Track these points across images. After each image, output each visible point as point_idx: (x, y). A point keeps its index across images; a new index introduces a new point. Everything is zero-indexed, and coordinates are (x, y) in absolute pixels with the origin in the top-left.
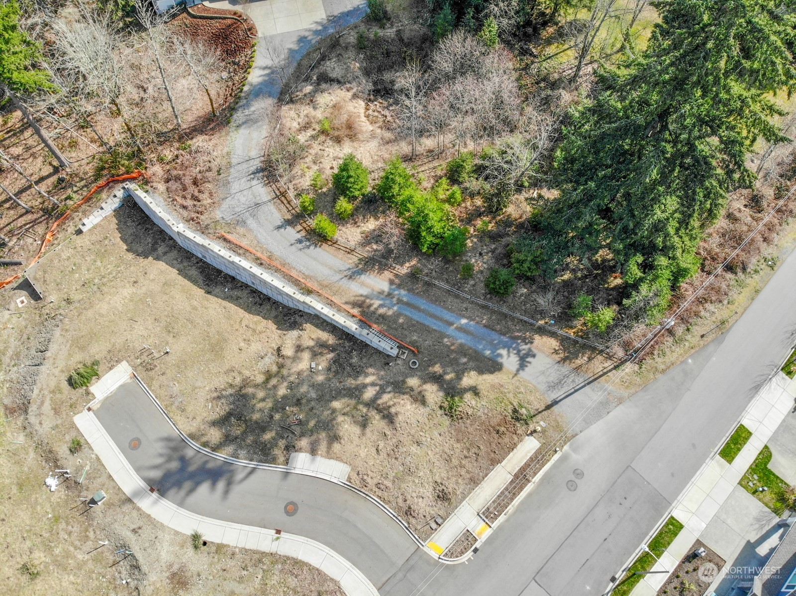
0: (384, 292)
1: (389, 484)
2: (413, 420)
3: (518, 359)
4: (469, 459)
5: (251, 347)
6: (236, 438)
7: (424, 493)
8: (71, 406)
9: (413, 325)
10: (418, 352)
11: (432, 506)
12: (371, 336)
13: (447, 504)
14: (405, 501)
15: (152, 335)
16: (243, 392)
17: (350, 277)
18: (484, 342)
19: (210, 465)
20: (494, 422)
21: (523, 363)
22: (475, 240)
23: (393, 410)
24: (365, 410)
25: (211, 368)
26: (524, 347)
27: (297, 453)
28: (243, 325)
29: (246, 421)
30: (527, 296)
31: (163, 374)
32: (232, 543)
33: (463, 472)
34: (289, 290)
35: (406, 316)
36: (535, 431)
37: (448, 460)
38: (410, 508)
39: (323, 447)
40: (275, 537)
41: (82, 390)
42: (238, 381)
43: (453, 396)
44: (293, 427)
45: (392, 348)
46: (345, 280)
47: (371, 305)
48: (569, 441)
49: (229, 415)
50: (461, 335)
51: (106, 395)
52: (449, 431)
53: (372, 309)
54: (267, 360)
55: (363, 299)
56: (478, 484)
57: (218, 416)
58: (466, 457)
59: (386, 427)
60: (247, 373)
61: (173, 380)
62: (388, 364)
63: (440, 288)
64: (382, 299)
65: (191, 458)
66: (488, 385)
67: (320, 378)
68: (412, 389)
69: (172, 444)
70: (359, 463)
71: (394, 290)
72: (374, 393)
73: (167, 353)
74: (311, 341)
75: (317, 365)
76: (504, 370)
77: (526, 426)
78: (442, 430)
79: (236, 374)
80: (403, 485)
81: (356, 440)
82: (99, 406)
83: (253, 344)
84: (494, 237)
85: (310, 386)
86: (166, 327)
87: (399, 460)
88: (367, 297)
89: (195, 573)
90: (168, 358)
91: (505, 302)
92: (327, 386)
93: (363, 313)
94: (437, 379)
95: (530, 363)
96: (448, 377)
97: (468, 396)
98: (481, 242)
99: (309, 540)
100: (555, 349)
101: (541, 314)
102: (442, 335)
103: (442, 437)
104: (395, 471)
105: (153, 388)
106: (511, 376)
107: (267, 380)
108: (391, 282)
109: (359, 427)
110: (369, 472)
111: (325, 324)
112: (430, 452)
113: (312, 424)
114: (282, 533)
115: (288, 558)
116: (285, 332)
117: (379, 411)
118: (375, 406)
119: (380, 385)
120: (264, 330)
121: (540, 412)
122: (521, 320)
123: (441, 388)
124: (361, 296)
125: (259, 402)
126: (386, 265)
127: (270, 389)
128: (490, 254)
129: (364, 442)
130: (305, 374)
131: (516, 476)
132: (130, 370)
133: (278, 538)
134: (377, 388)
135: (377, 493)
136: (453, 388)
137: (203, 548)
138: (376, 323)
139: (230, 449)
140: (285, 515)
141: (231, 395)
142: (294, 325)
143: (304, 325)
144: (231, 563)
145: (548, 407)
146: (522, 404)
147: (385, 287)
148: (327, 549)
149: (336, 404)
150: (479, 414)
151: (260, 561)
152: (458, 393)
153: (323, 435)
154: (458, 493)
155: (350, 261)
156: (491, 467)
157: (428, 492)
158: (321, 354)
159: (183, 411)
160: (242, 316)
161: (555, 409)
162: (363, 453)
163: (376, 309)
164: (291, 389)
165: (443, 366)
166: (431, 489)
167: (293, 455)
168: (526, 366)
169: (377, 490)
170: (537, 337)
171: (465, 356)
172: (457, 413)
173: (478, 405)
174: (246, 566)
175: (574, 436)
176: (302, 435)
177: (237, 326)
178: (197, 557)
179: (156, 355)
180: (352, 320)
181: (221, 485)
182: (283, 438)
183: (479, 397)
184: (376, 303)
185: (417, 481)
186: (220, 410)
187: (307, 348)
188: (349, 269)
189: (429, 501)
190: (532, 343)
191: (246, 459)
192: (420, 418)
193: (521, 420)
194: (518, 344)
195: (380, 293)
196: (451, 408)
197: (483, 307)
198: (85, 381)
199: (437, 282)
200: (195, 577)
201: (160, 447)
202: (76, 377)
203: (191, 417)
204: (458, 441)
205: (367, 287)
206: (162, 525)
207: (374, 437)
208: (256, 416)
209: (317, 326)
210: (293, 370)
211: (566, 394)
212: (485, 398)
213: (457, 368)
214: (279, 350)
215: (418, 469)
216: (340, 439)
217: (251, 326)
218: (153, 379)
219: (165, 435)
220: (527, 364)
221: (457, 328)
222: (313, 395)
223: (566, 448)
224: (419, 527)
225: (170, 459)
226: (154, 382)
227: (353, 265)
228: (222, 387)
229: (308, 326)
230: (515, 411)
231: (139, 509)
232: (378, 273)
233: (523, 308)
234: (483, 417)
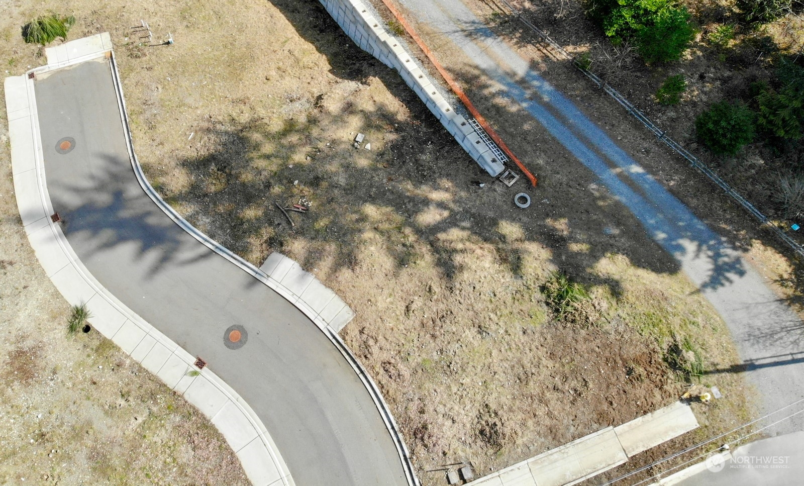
0: (515, 74)
1: (406, 372)
2: (486, 289)
3: (711, 266)
4: (560, 395)
5: (283, 82)
6: (206, 195)
7: (459, 414)
8: (11, 62)
9: (545, 141)
10: (537, 184)
11: (464, 443)
12: (467, 129)
13: (491, 451)
14: (422, 412)
15: (159, 14)
16: (244, 133)
17: (470, 35)
18: (661, 216)
19: (152, 221)
20: (631, 352)
21: (717, 278)
22: (699, 53)
23: (458, 259)
24: (412, 238)
25: (217, 88)
26: (729, 251)
27: (282, 256)
28: (288, 47)
29: (229, 175)
30: (761, 171)
31: (150, 69)
32: (126, 348)
33: (541, 411)
34: (371, 18)
35: (538, 122)
36: (697, 399)
37: (523, 379)
38: (425, 427)
39: (326, 264)
40: (191, 370)
41: (34, 47)
42: (245, 118)
43: (571, 281)
44: (292, 214)
45: (494, 161)
46: (459, 36)
47: (486, 86)
48: (751, 440)
49: (211, 159)
50: (624, 188)
51: (61, 67)
52: (542, 334)
53: (486, 92)
54: (297, 105)
55: (476, 72)
56: (560, 444)
57: (195, 154)
58: (555, 388)
59: (436, 279)
60: (262, 112)
61: (159, 81)
62: (478, 183)
63: (613, 103)
64: (508, 84)
65: (130, 200)
66: (640, 287)
67: (363, 162)
68: (503, 238)
69: (114, 169)
70: (370, 314)
71: (534, 78)
72: (438, 218)
73: (168, 43)
74: (371, 102)
75: (365, 141)
76: (680, 275)
77: (684, 383)
78: (530, 326)
79: (246, 108)
80: (428, 385)
81: (380, 278)
82: (46, 76)
83: (288, 78)
84: (734, 60)
85: (342, 165)
86: (183, 11)
87: (438, 341)
88: (484, 72)
89: (51, 366)
90: (165, 50)
91: (719, 165)
92: (369, 176)
93: (468, 92)
94: (554, 241)
95: (731, 282)
96: (575, 247)
97: (599, 293)
98: (708, 60)
99: (241, 399)
100: (781, 276)
101: (777, 209)
102: (589, 176)
103: (526, 337)
104: (424, 356)
105: (126, 82)
106: (688, 291)
107: (285, 133)
108: (533, 65)
109: (391, 259)
110: (380, 338)
111: (401, 87)
112: (495, 353)
113: (322, 223)
114: (205, 368)
115: (196, 412)
116: (339, 80)
117: (435, 248)
118: (431, 238)
119: (451, 210)
120: (311, 65)
121: (718, 371)
122: (739, 206)
123: (556, 259)
124: (477, 67)
125: (260, 157)
126: (535, 36)
127: (283, 146)
128: (718, 83)
129: (391, 286)
130: (343, 146)
131: (634, 461)
132: (109, 47)
133: (195, 373)
134: (446, 214)
135: (380, 377)
136: (578, 268)
137: (81, 334)
138: (482, 115)
139: (190, 209)
140: (222, 342)
141: (226, 133)
142: (356, 74)
143: (371, 78)
144: (109, 377)
145: (736, 369)
146: (692, 343)
147: (520, 66)
148: (261, 428)
149: (370, 210)
150: (607, 327)
151: (153, 396)
152: (584, 279)
153: (332, 248)
154: (519, 441)
155: (479, 12)
156: (595, 426)
157: (467, 415)
158: (379, 128)
159: (152, 128)
160: (290, 36)
161: (747, 375)
162: (383, 302)
163: (494, 95)
164: (313, 159)
165: (571, 225)
166: (474, 413)
167: (276, 256)
168: (722, 285)
169: (382, 371)
170: (757, 246)
171: (618, 224)
172: (569, 309)
173: (612, 313)
174: (128, 393)
175: (762, 436)
176: (301, 232)
177: (276, 46)
178: (66, 343)
179: (152, 40)
180: (446, 96)
181: (152, 256)
182: (271, 223)
183: (618, 301)
184: (496, 87)
185: (454, 389)
186: (201, 147)
187: (362, 111)
188: (474, 22)
189: (462, 432)
190: (746, 250)
191: (205, 232)
192: (499, 290)
193: (680, 369)
194: (721, 243)
195: (507, 74)
196: (561, 297)
197: (678, 159)
198: (45, 36)
199: (611, 92)
200: (47, 371)
201: (96, 166)
202: (36, 26)
203: (158, 141)
204: (552, 356)
205: (490, 57)
206: (43, 273)
207: (410, 286)
208: (247, 177)
209: (388, 86)
210: (326, 135)
211: (776, 359)
212: (628, 306)
213: (595, 238)
214: (320, 98)
215: (464, 370)
216: (356, 264)
217: (296, 53)
218: (132, 70)
219: (111, 151)
220: (724, 281)
221: (620, 175)
222: (342, 180)
223: (741, 449)
224: (427, 467)
225: (101, 187)
226: (132, 75)
227: (482, 19)
228: (220, 118)
229: (376, 82)
230: (675, 349)
231: (24, 236)
232: (517, 43)
233: (750, 187)
234: (612, 337)
